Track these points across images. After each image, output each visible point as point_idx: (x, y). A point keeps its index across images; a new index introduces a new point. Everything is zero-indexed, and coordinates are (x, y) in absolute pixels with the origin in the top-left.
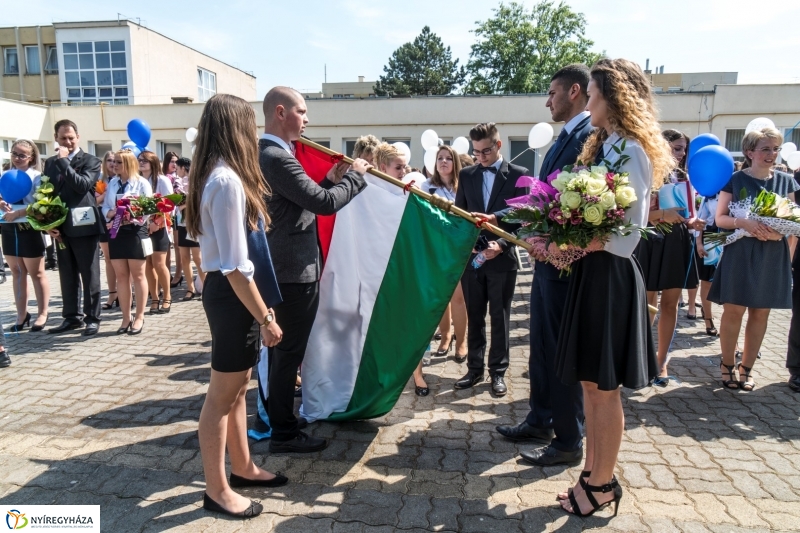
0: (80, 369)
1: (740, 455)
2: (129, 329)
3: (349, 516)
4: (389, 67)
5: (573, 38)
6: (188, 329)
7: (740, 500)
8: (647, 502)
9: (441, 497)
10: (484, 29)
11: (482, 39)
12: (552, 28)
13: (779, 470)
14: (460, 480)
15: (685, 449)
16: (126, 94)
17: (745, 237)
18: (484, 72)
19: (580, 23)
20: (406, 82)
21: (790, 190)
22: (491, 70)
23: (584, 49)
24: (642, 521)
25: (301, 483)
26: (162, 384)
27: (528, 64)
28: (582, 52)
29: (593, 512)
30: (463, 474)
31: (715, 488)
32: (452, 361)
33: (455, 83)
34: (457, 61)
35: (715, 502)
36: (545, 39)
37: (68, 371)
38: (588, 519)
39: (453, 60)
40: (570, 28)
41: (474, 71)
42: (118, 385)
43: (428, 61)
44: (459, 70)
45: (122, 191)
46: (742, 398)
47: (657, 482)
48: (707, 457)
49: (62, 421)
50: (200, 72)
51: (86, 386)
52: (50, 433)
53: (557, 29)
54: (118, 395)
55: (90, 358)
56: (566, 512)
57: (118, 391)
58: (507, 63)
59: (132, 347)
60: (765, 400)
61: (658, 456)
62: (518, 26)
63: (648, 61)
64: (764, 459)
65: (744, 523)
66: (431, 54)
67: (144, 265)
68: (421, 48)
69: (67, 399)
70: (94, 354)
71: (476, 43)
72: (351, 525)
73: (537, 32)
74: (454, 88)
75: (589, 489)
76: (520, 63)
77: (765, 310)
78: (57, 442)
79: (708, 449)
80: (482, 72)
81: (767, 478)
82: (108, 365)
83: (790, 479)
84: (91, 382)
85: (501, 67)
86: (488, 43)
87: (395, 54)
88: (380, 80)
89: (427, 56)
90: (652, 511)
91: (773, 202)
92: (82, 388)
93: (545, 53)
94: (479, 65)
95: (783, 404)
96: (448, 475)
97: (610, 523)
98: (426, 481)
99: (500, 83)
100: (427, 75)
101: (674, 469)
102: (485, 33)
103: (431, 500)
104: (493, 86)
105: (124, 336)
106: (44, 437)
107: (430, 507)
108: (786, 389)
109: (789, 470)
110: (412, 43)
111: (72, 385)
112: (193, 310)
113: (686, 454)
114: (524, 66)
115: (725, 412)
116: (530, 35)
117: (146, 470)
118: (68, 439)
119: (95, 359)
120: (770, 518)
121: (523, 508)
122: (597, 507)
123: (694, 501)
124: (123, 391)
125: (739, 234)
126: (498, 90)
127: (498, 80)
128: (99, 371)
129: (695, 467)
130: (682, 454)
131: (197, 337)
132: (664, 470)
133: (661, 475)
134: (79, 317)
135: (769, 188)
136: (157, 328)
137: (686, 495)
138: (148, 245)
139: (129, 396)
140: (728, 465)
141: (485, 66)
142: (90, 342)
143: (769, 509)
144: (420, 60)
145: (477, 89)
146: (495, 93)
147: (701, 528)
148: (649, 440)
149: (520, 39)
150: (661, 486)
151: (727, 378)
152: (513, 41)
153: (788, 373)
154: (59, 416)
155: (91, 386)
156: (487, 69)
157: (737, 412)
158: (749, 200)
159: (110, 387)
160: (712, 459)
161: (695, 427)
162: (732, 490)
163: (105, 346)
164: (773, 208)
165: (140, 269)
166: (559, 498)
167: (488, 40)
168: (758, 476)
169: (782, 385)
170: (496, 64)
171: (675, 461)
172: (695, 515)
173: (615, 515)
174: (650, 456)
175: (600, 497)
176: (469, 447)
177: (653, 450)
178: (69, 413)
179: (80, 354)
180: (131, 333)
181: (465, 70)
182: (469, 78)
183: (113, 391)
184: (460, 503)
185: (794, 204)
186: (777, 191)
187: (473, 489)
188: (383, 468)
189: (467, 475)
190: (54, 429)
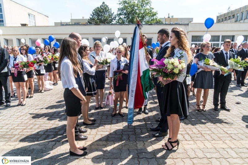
0: (9, 119)
1: (205, 130)
2: (21, 104)
3: (107, 157)
4: (92, 14)
5: (148, 7)
6: (41, 103)
7: (207, 141)
8: (185, 144)
9: (131, 149)
10: (122, 3)
11: (121, 6)
12: (142, 4)
13: (215, 133)
14: (135, 143)
15: (192, 129)
16: (3, 22)
17: (202, 70)
18: (122, 17)
19: (150, 2)
20: (98, 19)
21: (213, 58)
22: (124, 16)
23: (151, 10)
24: (185, 150)
25: (91, 149)
26: (38, 122)
27: (135, 15)
28: (150, 11)
29: (172, 148)
30: (136, 142)
31: (200, 139)
32: (125, 108)
33: (113, 20)
34: (114, 13)
35: (201, 143)
36: (140, 7)
37: (4, 120)
38: (171, 151)
39: (112, 13)
40: (147, 4)
41: (119, 16)
42: (23, 123)
43: (105, 13)
44: (114, 16)
45: (15, 60)
46: (203, 114)
47: (186, 139)
48: (197, 131)
49: (8, 137)
50: (29, 15)
51: (13, 124)
52: (5, 141)
53: (143, 4)
54: (24, 126)
55: (10, 115)
56: (165, 149)
57: (24, 125)
58: (129, 14)
59: (24, 110)
60: (209, 114)
61: (185, 132)
62: (132, 3)
63: (169, 14)
64: (211, 130)
65: (209, 147)
66: (105, 11)
67: (25, 83)
68: (102, 9)
69: (7, 129)
70: (12, 113)
71: (119, 8)
72: (108, 159)
73: (138, 5)
74: (113, 21)
75: (171, 143)
76: (133, 14)
77: (208, 89)
78: (9, 143)
79: (197, 129)
80: (121, 16)
81: (212, 135)
82: (18, 117)
83: (218, 135)
84: (14, 123)
85: (127, 15)
86: (123, 8)
87: (94, 10)
88: (89, 18)
89: (104, 11)
90: (187, 147)
91: (209, 61)
92: (11, 125)
93: (140, 11)
94: (120, 14)
95: (213, 114)
96: (132, 142)
97: (177, 151)
98: (126, 145)
99: (127, 20)
100: (104, 17)
101: (190, 135)
102: (122, 4)
103: (129, 150)
104: (125, 21)
105: (20, 106)
106: (4, 142)
107: (129, 152)
108: (213, 110)
109: (217, 132)
110: (99, 7)
111: (7, 124)
112: (41, 96)
113: (192, 130)
114: (134, 15)
115: (200, 118)
116: (135, 6)
117: (41, 150)
118: (12, 142)
119: (12, 115)
120: (214, 145)
121: (154, 149)
122: (173, 147)
123: (196, 143)
124: (26, 125)
125: (200, 70)
126: (126, 22)
127: (126, 19)
128: (15, 119)
129: (195, 134)
130: (191, 131)
131: (45, 105)
132: (187, 135)
133: (187, 137)
134: (3, 101)
135: (208, 57)
136: (30, 103)
137: (194, 142)
138: (26, 77)
139: (28, 126)
140: (203, 132)
141: (122, 15)
142: (9, 109)
143: (214, 143)
144: (102, 12)
145: (120, 22)
146: (125, 23)
147: (199, 150)
148: (182, 127)
149: (132, 7)
150: (187, 140)
151: (198, 109)
152: (130, 7)
153: (213, 105)
154: (7, 135)
155: (14, 124)
156: (123, 16)
157: (203, 118)
158: (203, 60)
159: (21, 124)
160: (199, 131)
161: (193, 123)
162: (205, 139)
163: (15, 110)
164: (209, 63)
165: (24, 85)
166: (163, 146)
167: (123, 7)
168: (210, 135)
169: (212, 109)
170: (125, 14)
171: (190, 133)
172: (197, 147)
173: (178, 149)
174: (183, 132)
175: (174, 144)
176: (136, 133)
177: (184, 130)
178: (10, 134)
179: (7, 113)
180: (22, 105)
181: (116, 16)
182: (117, 18)
183: (22, 125)
184: (137, 150)
185: (214, 61)
186: (210, 58)
187: (139, 145)
188: (113, 142)
189: (137, 142)
190: (6, 139)
